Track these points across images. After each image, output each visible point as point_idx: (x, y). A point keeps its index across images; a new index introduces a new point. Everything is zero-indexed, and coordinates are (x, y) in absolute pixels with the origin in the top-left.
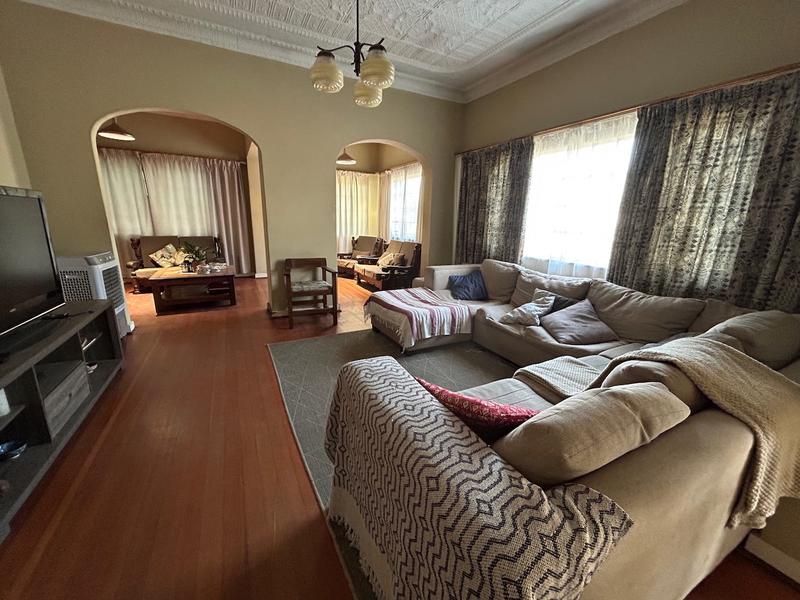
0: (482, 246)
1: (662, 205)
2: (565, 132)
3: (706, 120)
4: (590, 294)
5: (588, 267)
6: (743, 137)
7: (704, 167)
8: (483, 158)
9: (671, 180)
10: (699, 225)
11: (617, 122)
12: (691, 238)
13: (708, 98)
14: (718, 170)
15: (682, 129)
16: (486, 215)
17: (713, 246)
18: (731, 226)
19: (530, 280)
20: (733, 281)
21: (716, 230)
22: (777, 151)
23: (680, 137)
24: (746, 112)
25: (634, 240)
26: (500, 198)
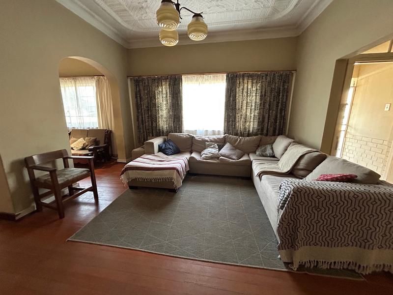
0: (156, 127)
1: (237, 107)
2: (196, 76)
3: (246, 81)
4: (227, 141)
5: (213, 131)
6: (255, 88)
7: (247, 96)
8: (150, 82)
9: (239, 99)
10: (248, 114)
11: (217, 76)
12: (247, 118)
13: (246, 75)
14: (251, 97)
15: (240, 83)
16: (157, 112)
17: (252, 120)
18: (256, 114)
19: (200, 139)
20: (258, 129)
21: (252, 115)
22: (263, 93)
23: (239, 86)
24: (255, 81)
25: (231, 120)
26: (165, 103)
